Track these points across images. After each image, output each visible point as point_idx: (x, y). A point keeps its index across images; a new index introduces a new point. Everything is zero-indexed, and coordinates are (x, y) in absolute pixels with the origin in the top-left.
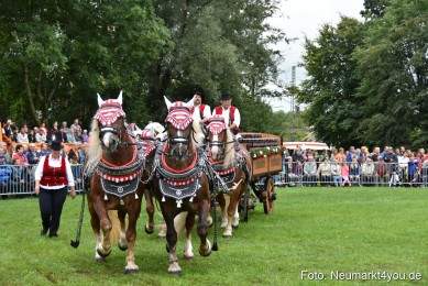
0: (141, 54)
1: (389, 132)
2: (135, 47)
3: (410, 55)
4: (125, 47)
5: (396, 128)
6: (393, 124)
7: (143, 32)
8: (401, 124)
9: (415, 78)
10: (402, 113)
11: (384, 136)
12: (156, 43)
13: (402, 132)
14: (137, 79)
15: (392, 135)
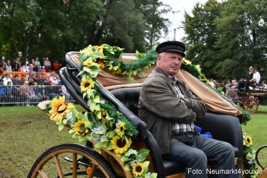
0: (85, 17)
1: (234, 70)
2: (81, 13)
3: (249, 23)
4: (75, 13)
5: (239, 68)
6: (238, 66)
7: (86, 4)
8: (242, 66)
9: (252, 38)
10: (243, 59)
11: (231, 73)
12: (94, 10)
13: (242, 71)
14: (82, 33)
15: (236, 72)
